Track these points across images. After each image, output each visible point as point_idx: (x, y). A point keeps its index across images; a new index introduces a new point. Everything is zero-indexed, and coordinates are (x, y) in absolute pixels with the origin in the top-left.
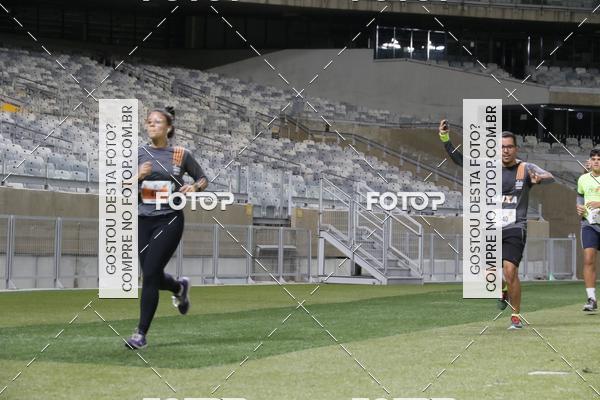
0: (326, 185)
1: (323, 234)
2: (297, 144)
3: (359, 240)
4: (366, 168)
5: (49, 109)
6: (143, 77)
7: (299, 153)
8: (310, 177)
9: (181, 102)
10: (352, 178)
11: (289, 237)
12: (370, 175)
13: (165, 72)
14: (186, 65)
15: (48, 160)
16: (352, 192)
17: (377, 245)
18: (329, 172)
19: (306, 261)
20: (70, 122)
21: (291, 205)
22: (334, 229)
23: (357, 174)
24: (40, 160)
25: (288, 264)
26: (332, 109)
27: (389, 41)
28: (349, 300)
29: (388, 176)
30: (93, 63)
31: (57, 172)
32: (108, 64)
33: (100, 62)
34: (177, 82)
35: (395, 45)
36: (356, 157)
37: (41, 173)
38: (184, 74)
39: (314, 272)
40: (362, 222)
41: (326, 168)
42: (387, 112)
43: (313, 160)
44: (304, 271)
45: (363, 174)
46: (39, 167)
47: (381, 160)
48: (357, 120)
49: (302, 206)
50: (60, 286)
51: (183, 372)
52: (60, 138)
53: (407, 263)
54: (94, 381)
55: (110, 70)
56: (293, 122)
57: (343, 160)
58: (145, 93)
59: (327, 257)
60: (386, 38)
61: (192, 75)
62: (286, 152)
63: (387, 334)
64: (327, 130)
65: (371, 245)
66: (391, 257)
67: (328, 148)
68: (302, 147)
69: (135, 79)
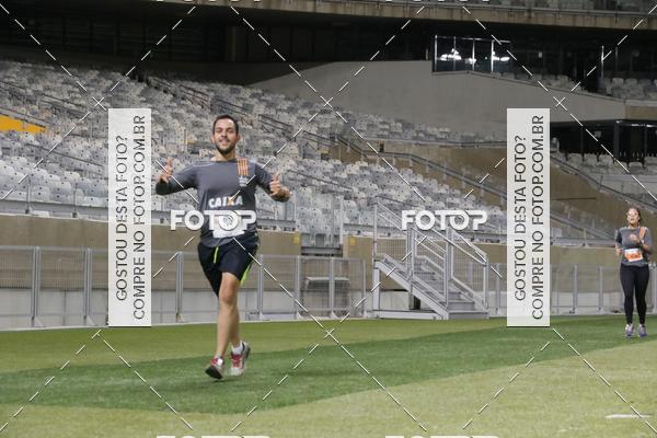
0: (380, 211)
1: (378, 264)
2: (349, 166)
3: (418, 272)
4: (425, 191)
5: (77, 130)
6: (179, 94)
7: (350, 176)
8: (363, 202)
10: (409, 203)
11: (340, 268)
12: (429, 199)
13: (203, 88)
14: (226, 81)
15: (77, 186)
17: (437, 276)
18: (384, 197)
19: (359, 294)
21: (343, 232)
22: (390, 259)
23: (415, 198)
24: (68, 186)
25: (340, 298)
26: (387, 127)
27: (449, 52)
28: (407, 336)
29: (449, 200)
31: (86, 198)
32: (141, 80)
33: (132, 78)
34: (217, 99)
35: (456, 56)
36: (413, 180)
37: (69, 200)
38: (223, 90)
39: (368, 306)
40: (421, 250)
41: (380, 192)
42: (447, 130)
43: (366, 184)
44: (358, 305)
46: (67, 194)
47: (441, 182)
48: (414, 138)
49: (355, 234)
50: (91, 323)
51: (227, 418)
52: (89, 161)
53: (470, 295)
54: (129, 427)
55: (143, 86)
56: (344, 142)
57: (398, 183)
58: (182, 111)
59: (382, 290)
60: (445, 49)
61: (233, 91)
62: (336, 175)
63: (450, 374)
64: (382, 150)
65: (430, 277)
66: (453, 289)
67: (383, 170)
68: (354, 168)
69: (170, 96)
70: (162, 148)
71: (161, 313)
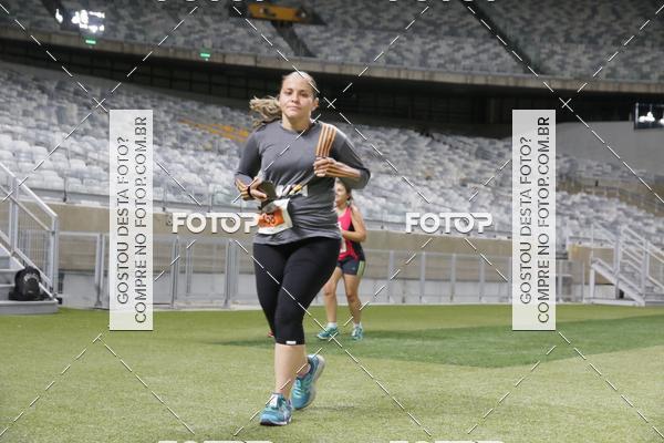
0: (596, 227)
1: (594, 266)
2: (573, 196)
3: (623, 271)
4: (627, 214)
5: (384, 169)
6: (454, 146)
7: (574, 203)
8: (583, 222)
9: (484, 164)
10: (616, 223)
11: (567, 268)
12: (631, 220)
13: (470, 141)
14: (486, 136)
15: (384, 208)
16: (616, 233)
17: (637, 275)
18: (598, 218)
19: (579, 287)
20: (399, 179)
21: (568, 243)
22: (603, 263)
23: (620, 219)
24: (377, 208)
25: (566, 289)
26: (600, 168)
27: (646, 115)
28: (615, 317)
29: (645, 221)
30: (417, 135)
31: (390, 216)
32: (427, 135)
33: (422, 134)
34: (480, 149)
35: (650, 117)
36: (619, 206)
37: (379, 217)
38: (485, 142)
39: (586, 295)
40: (625, 256)
41: (595, 214)
42: (644, 171)
43: (585, 208)
44: (578, 294)
45: (626, 219)
46: (376, 213)
47: (640, 208)
48: (621, 177)
49: (577, 244)
50: (392, 302)
52: (392, 191)
53: (661, 289)
54: (422, 375)
55: (429, 140)
56: (569, 179)
57: (608, 208)
58: (456, 157)
59: (597, 284)
60: (643, 112)
61: (491, 143)
62: (564, 202)
63: (648, 345)
64: (597, 185)
65: (632, 276)
66: (649, 284)
67: (597, 199)
68: (577, 198)
69: (447, 147)
70: (442, 183)
71: (440, 296)
